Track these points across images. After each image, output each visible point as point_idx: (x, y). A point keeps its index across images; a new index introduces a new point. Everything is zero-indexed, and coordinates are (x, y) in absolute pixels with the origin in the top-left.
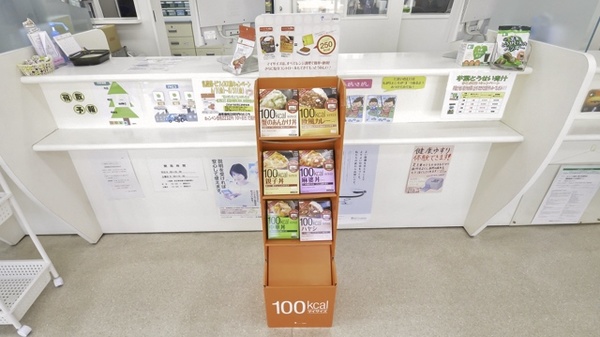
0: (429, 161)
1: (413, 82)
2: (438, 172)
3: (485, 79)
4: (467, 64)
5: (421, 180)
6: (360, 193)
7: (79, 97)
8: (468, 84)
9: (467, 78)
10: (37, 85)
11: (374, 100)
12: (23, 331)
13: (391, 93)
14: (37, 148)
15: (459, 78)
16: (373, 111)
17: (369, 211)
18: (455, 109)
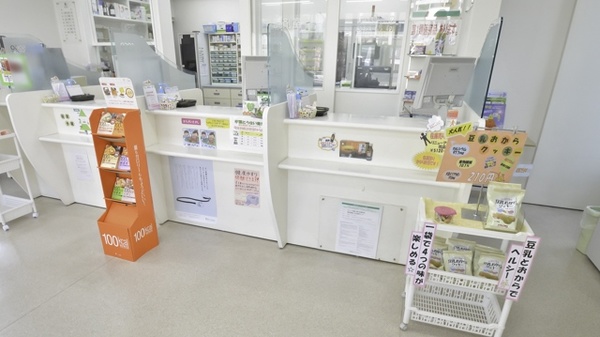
0: (245, 181)
1: (224, 123)
2: (253, 191)
3: (251, 123)
4: (245, 114)
5: (243, 197)
6: (207, 199)
7: (67, 116)
8: (242, 126)
9: (240, 122)
10: (51, 108)
11: (203, 133)
12: (5, 227)
13: (213, 129)
14: (41, 139)
15: (236, 121)
16: (205, 140)
17: (215, 215)
18: (238, 141)
